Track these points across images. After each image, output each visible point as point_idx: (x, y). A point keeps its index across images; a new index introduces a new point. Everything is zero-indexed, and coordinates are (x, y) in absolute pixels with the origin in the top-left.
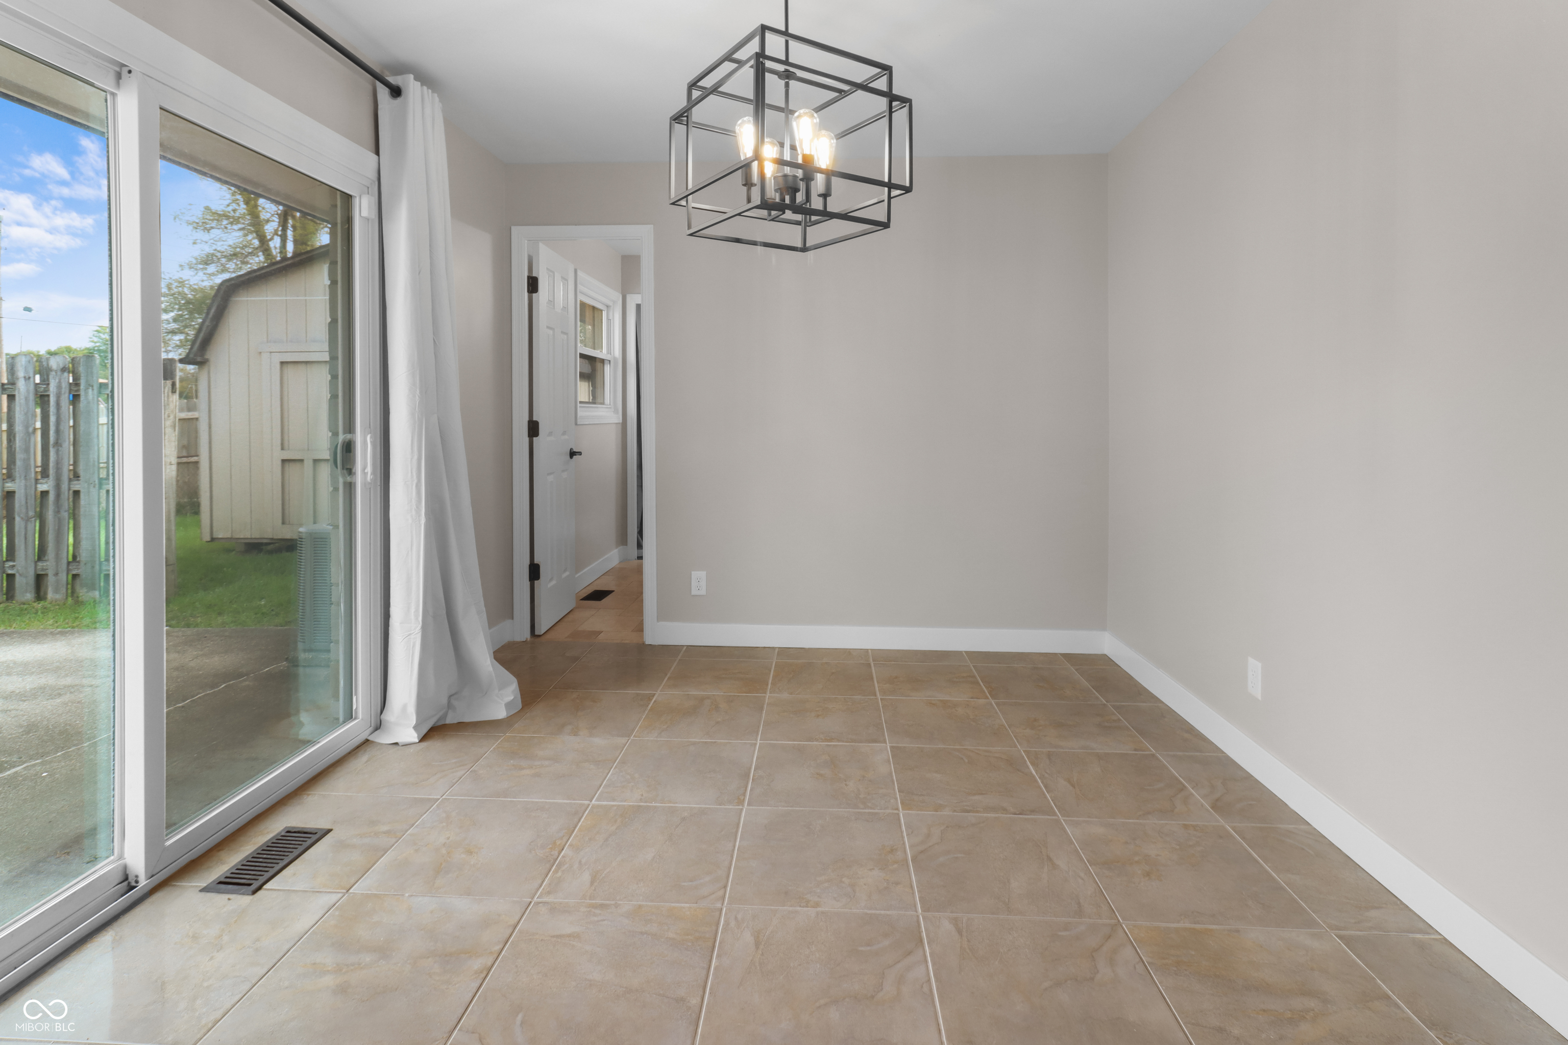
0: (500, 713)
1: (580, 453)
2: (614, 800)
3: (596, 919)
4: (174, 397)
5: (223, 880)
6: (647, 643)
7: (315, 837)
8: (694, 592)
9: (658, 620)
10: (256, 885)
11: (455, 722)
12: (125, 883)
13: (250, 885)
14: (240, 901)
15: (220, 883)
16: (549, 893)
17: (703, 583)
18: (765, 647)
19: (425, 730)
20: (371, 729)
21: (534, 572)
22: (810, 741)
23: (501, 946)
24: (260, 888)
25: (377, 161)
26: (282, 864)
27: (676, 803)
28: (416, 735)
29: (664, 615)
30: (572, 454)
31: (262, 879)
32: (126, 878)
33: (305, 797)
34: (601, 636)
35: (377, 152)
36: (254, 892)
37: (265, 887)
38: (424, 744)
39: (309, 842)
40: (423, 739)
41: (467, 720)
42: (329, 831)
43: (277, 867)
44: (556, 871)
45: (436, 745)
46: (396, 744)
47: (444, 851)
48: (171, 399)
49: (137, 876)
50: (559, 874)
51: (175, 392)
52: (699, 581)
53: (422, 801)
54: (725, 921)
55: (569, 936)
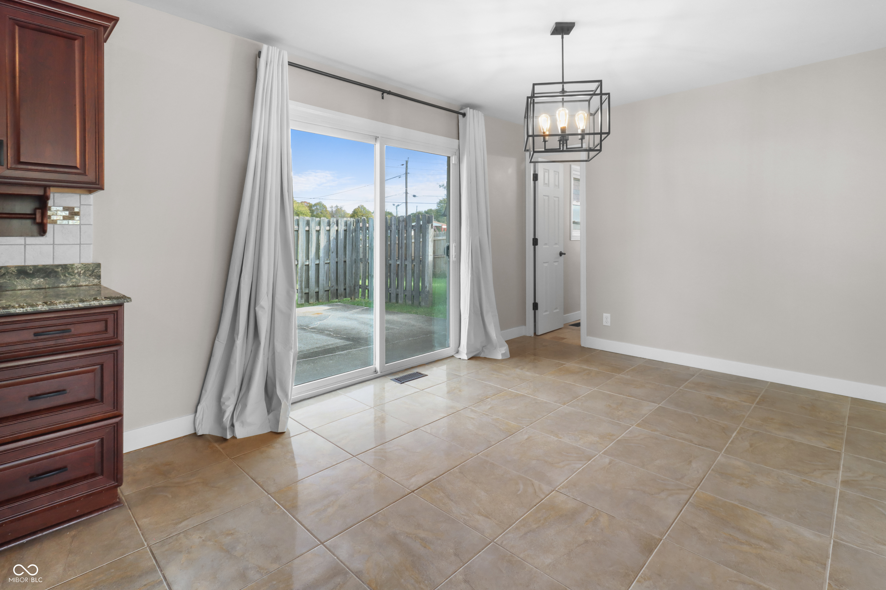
0: (500, 357)
1: (565, 254)
2: (517, 391)
3: (482, 417)
4: (432, 230)
5: (396, 378)
6: (582, 346)
7: (422, 376)
8: (604, 324)
9: (587, 336)
10: (403, 382)
11: (484, 357)
12: (376, 372)
13: (401, 381)
14: (398, 384)
15: (395, 379)
16: (474, 407)
17: (609, 320)
18: (641, 358)
19: (470, 356)
20: (455, 352)
21: (535, 306)
22: (620, 394)
23: (451, 414)
24: (403, 383)
25: (458, 142)
26: (411, 379)
27: (539, 398)
28: (467, 357)
29: (590, 333)
30: (561, 254)
31: (404, 381)
32: (376, 371)
33: (426, 366)
34: (564, 341)
35: (459, 139)
36: (401, 383)
37: (404, 383)
38: (469, 361)
39: (421, 376)
40: (469, 359)
41: (487, 357)
42: (427, 375)
43: (409, 380)
44: (481, 403)
45: (472, 362)
46: (460, 358)
47: (453, 389)
48: (431, 231)
49: (378, 371)
50: (481, 404)
51: (432, 228)
52: (607, 318)
53: (457, 375)
54: (522, 431)
55: (472, 418)
